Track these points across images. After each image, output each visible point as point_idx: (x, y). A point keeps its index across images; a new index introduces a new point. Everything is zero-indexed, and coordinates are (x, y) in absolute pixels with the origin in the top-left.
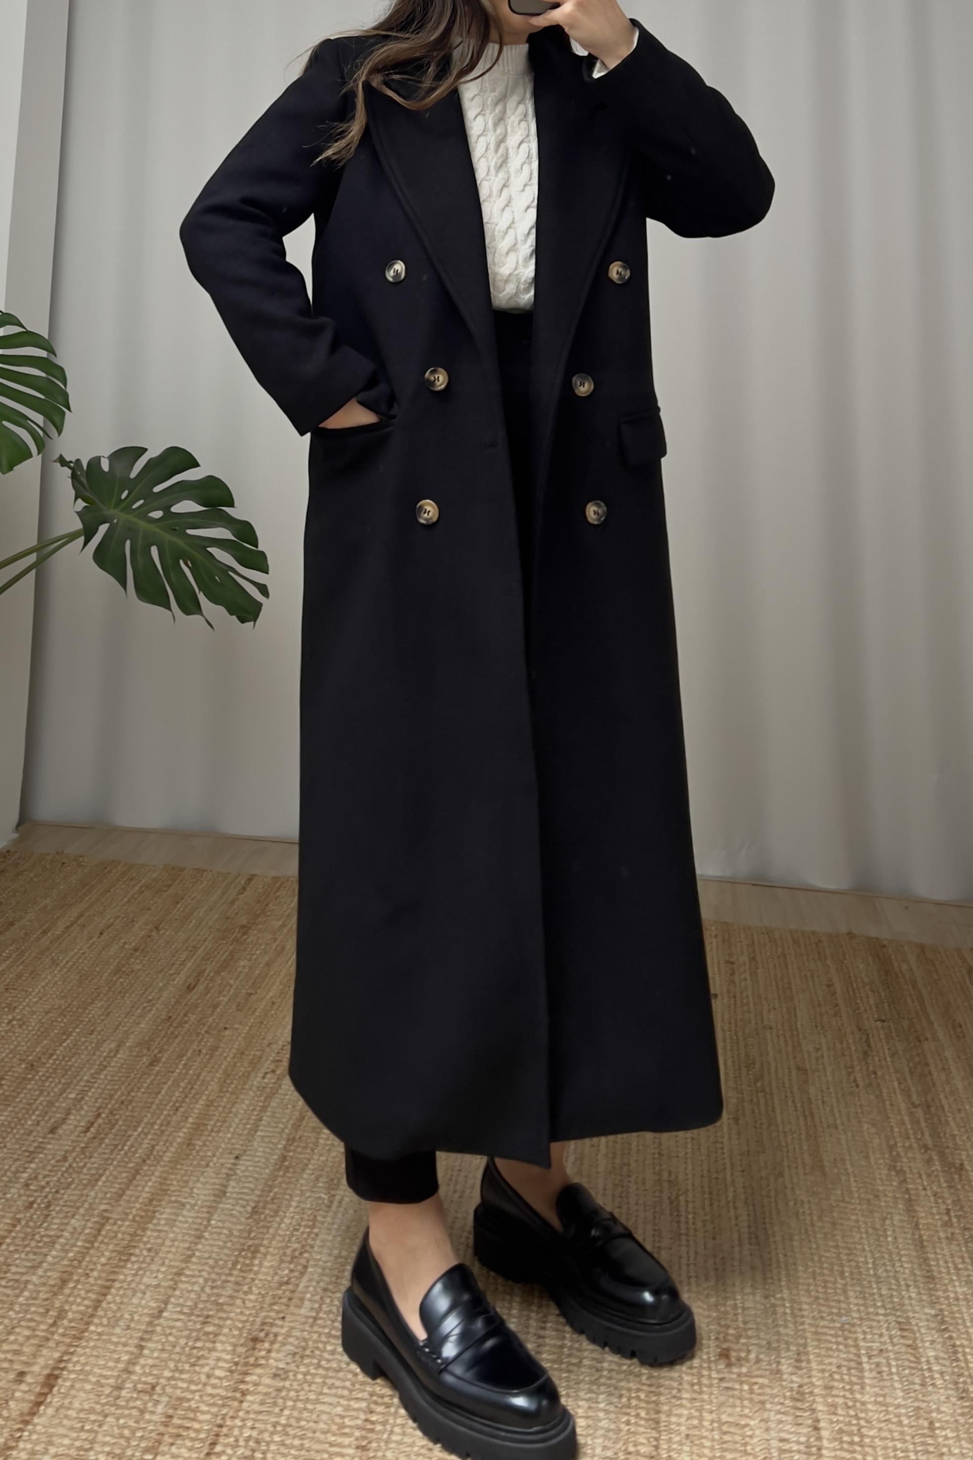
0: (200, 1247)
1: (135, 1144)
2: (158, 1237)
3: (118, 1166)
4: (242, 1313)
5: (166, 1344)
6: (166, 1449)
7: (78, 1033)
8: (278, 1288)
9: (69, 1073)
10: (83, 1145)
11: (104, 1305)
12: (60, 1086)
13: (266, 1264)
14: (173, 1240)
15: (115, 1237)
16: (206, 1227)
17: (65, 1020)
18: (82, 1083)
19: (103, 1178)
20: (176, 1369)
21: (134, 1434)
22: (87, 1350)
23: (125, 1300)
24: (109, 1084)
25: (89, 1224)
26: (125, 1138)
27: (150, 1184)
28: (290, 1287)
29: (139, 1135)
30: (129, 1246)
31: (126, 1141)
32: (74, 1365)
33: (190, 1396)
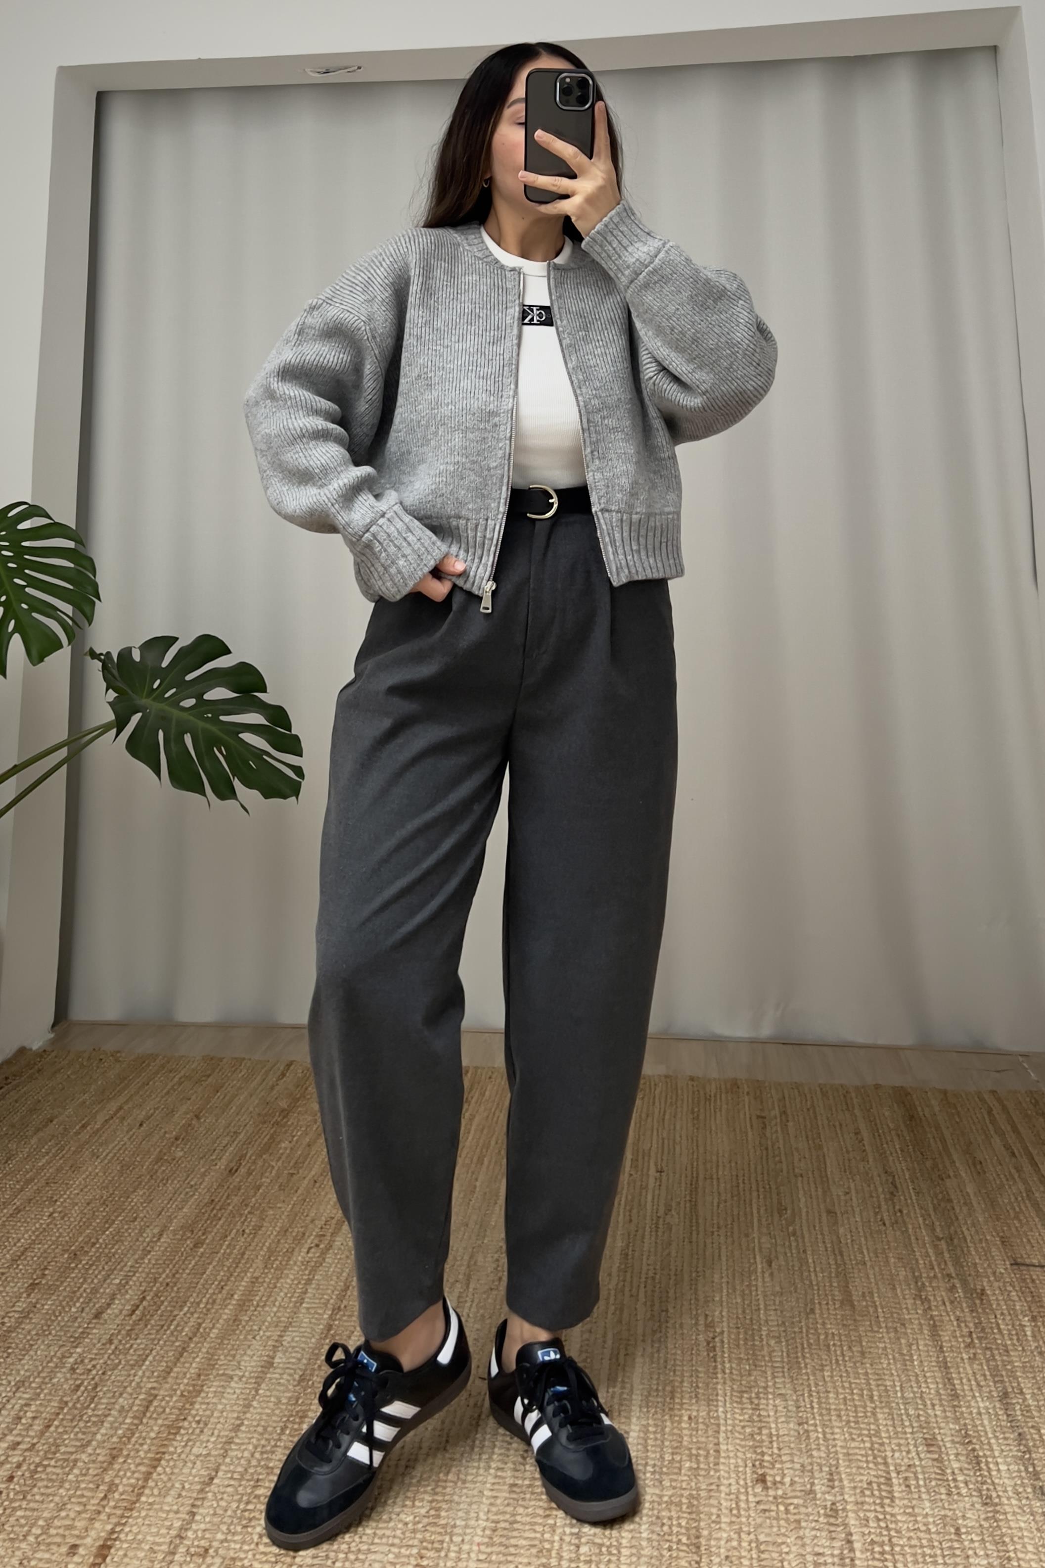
0: (248, 1416)
1: (182, 1323)
2: (207, 1409)
3: (165, 1345)
5: (217, 1509)
7: (121, 1221)
9: (113, 1260)
10: (129, 1327)
11: (155, 1476)
12: (103, 1273)
14: (222, 1412)
15: (164, 1411)
17: (107, 1209)
18: (126, 1269)
19: (150, 1358)
20: (229, 1532)
22: (140, 1520)
23: (176, 1471)
24: (153, 1268)
25: (137, 1402)
26: (171, 1318)
27: (197, 1360)
29: (185, 1314)
30: (177, 1420)
31: (172, 1321)
32: (127, 1535)
33: (242, 1555)
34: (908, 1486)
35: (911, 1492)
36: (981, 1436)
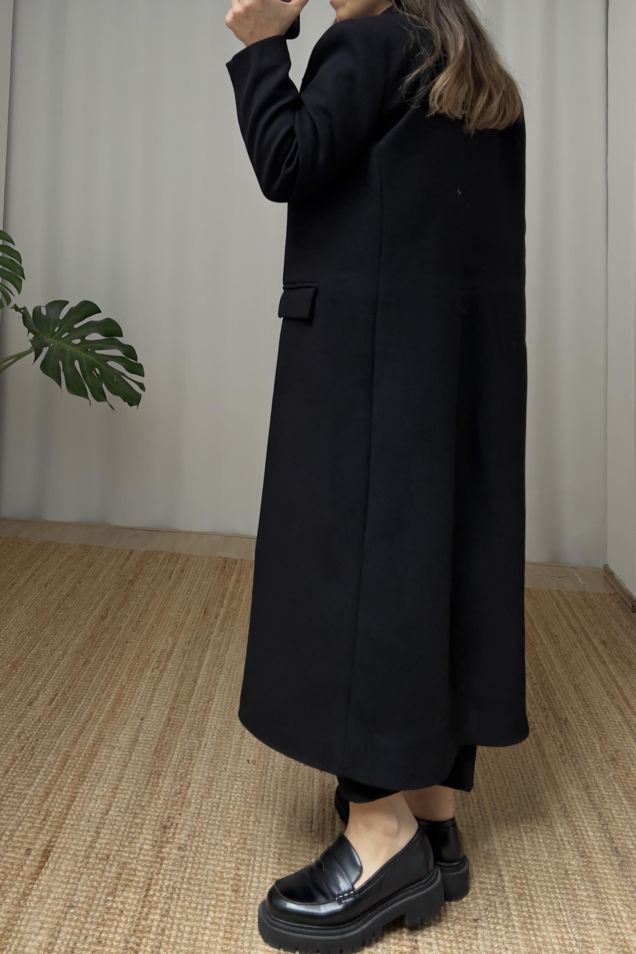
0: (126, 772)
1: (80, 712)
2: (101, 767)
3: (72, 724)
4: (155, 811)
5: (113, 831)
6: (120, 893)
8: (174, 797)
9: (37, 670)
10: (49, 712)
11: (73, 807)
12: (32, 678)
13: (166, 782)
14: (111, 768)
15: (75, 766)
16: (129, 760)
18: (45, 676)
19: (64, 732)
20: (121, 845)
21: (99, 884)
22: (66, 835)
23: (86, 805)
24: (61, 676)
25: (58, 759)
26: (74, 708)
27: (92, 735)
28: (182, 795)
29: (82, 706)
30: (84, 772)
31: (75, 710)
32: (59, 844)
33: (130, 861)
34: (532, 842)
35: (536, 846)
36: (575, 813)
